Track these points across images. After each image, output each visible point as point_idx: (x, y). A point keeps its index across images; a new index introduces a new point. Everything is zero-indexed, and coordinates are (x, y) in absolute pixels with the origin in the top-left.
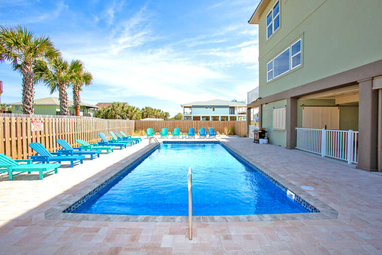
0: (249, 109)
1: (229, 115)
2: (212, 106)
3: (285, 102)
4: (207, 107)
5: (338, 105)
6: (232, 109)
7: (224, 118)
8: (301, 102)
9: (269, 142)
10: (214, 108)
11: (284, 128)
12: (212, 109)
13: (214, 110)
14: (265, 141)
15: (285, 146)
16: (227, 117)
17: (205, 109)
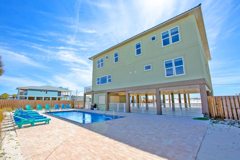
0: (85, 95)
1: (57, 97)
2: (46, 90)
3: (105, 94)
4: (41, 91)
5: (119, 96)
6: (60, 93)
7: (54, 99)
8: (110, 94)
9: (98, 109)
10: (47, 92)
11: (104, 103)
12: (45, 92)
13: (46, 93)
14: (96, 109)
15: (105, 109)
16: (56, 98)
17: (39, 92)
